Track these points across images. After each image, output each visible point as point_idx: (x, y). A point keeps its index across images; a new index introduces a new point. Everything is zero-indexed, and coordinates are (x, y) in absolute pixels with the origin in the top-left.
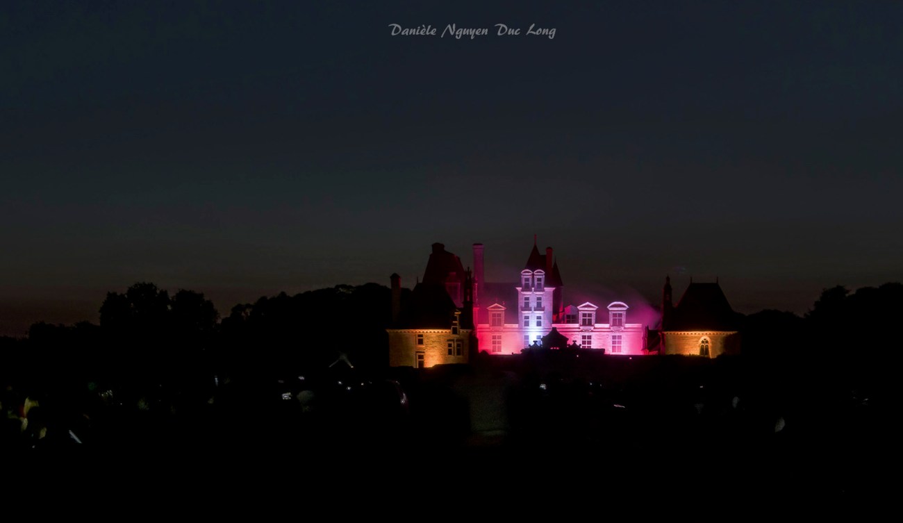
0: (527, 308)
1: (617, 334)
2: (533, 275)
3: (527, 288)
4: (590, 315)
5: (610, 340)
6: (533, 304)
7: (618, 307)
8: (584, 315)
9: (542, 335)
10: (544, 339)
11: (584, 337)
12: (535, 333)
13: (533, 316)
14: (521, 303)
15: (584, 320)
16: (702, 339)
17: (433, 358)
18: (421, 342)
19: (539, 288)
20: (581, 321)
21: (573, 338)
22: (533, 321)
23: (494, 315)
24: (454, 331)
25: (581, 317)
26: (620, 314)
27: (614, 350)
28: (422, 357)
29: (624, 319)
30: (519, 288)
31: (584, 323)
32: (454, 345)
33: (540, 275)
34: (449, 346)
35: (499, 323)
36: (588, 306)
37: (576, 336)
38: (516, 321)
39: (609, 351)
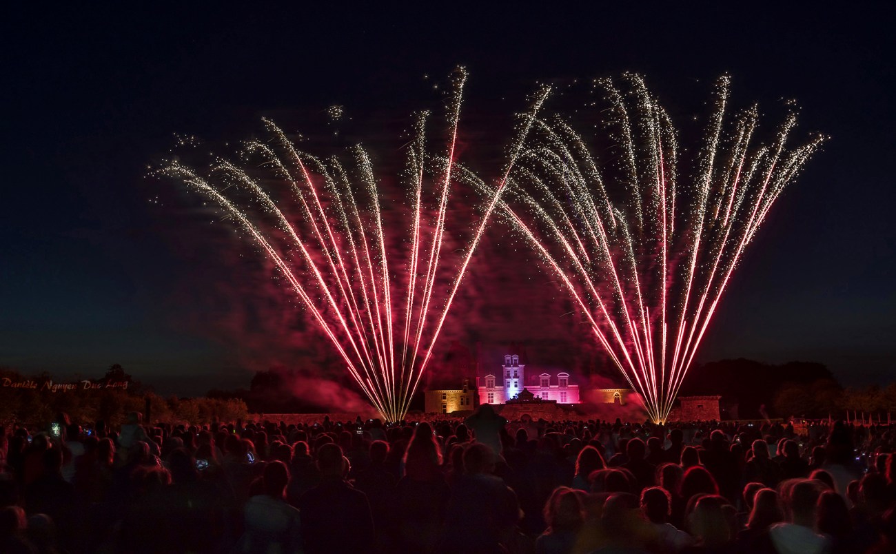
0: (509, 376)
1: (563, 391)
2: (512, 358)
3: (508, 365)
4: (547, 380)
5: (559, 395)
6: (512, 375)
7: (563, 375)
8: (543, 380)
9: (518, 392)
10: (519, 395)
11: (543, 393)
12: (513, 391)
13: (512, 382)
14: (505, 374)
15: (543, 384)
16: (615, 393)
17: (452, 408)
18: (445, 398)
19: (516, 365)
20: (541, 384)
21: (537, 394)
22: (512, 385)
23: (489, 381)
24: (465, 391)
25: (541, 382)
26: (565, 380)
27: (562, 401)
28: (445, 407)
29: (567, 382)
30: (504, 366)
31: (543, 386)
32: (465, 399)
33: (516, 357)
34: (462, 399)
35: (492, 387)
36: (545, 375)
37: (539, 394)
38: (502, 385)
39: (559, 402)
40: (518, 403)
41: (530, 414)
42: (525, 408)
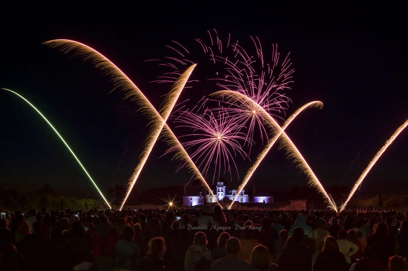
1: (242, 197)
3: (219, 186)
4: (235, 193)
5: (240, 199)
6: (220, 190)
7: (242, 191)
8: (233, 193)
10: (223, 199)
11: (233, 198)
12: (221, 197)
13: (220, 193)
14: (218, 190)
16: (263, 198)
17: (194, 204)
18: (191, 200)
19: (222, 186)
20: (233, 195)
21: (231, 199)
23: (210, 193)
24: (200, 197)
28: (192, 203)
29: (244, 194)
30: (217, 187)
33: (222, 183)
34: (199, 200)
35: (212, 195)
36: (234, 191)
38: (216, 195)
39: (240, 202)
40: (222, 202)
41: (227, 206)
42: (226, 204)
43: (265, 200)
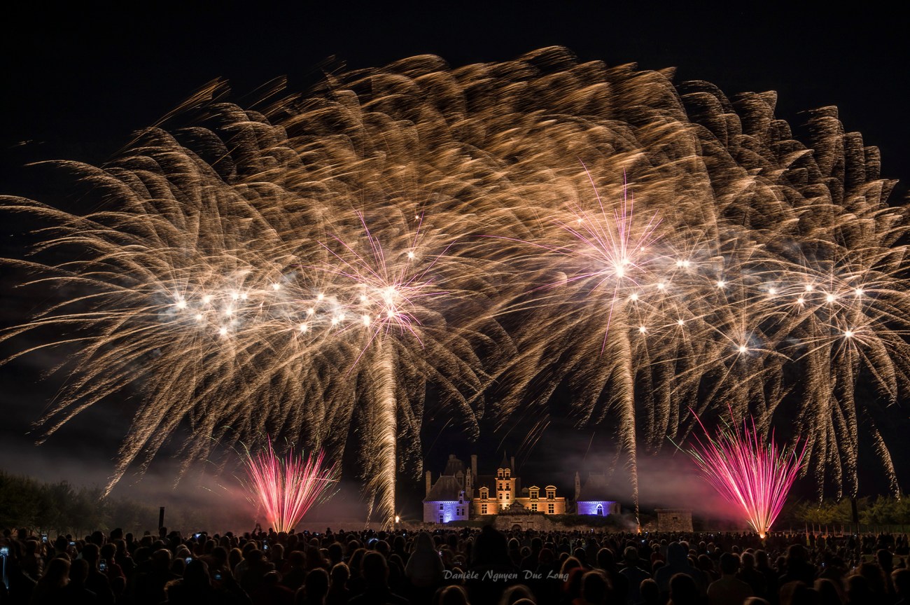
0: (501, 489)
1: (551, 503)
2: (504, 472)
3: (501, 478)
4: (536, 493)
5: (547, 506)
6: (504, 487)
7: (551, 489)
8: (533, 493)
9: (509, 504)
10: (510, 506)
11: (533, 505)
12: (505, 503)
13: (504, 494)
14: (498, 487)
15: (533, 496)
16: (598, 506)
17: (448, 518)
18: (442, 508)
19: (508, 478)
20: (531, 496)
21: (527, 506)
22: (504, 497)
23: (483, 493)
24: (461, 502)
25: (531, 494)
26: (553, 493)
27: (550, 512)
28: (442, 517)
29: (554, 495)
30: (497, 479)
31: (533, 498)
32: (460, 510)
33: (508, 471)
34: (458, 510)
35: (486, 498)
36: (534, 488)
37: (529, 504)
38: (495, 497)
39: (547, 513)
40: (509, 514)
41: (520, 524)
42: (516, 519)
43: (603, 509)
